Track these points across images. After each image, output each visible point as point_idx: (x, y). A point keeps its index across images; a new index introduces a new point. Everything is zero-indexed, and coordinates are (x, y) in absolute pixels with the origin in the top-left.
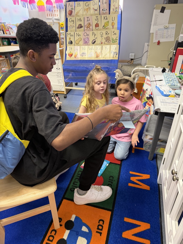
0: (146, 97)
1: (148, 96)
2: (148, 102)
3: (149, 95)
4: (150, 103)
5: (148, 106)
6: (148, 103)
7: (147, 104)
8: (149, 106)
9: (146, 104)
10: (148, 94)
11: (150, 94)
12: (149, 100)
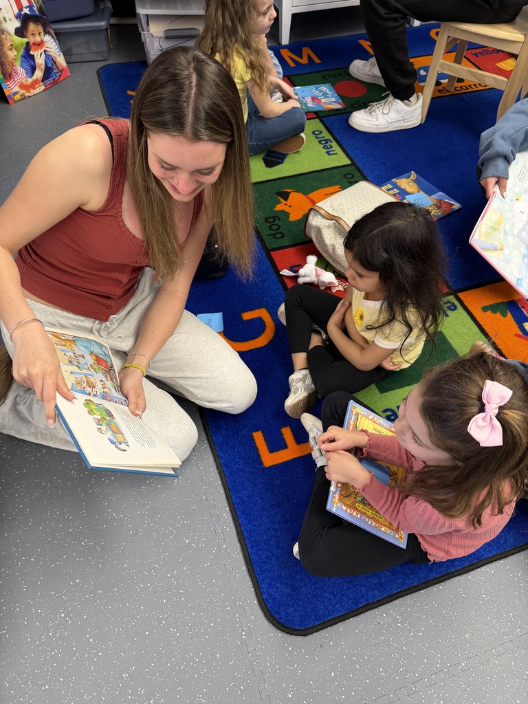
0: (13, 32)
1: (18, 24)
2: (32, 40)
3: (17, 17)
4: (38, 39)
5: (40, 51)
6: (34, 44)
7: (34, 51)
8: (41, 49)
9: (31, 53)
10: (13, 18)
11: (16, 11)
12: (29, 34)
